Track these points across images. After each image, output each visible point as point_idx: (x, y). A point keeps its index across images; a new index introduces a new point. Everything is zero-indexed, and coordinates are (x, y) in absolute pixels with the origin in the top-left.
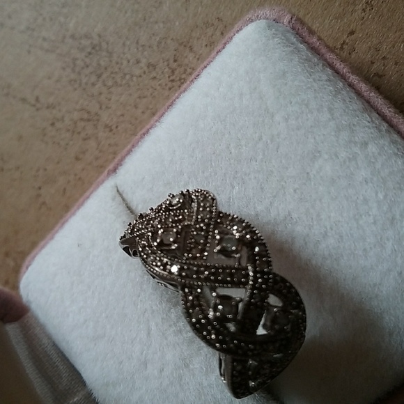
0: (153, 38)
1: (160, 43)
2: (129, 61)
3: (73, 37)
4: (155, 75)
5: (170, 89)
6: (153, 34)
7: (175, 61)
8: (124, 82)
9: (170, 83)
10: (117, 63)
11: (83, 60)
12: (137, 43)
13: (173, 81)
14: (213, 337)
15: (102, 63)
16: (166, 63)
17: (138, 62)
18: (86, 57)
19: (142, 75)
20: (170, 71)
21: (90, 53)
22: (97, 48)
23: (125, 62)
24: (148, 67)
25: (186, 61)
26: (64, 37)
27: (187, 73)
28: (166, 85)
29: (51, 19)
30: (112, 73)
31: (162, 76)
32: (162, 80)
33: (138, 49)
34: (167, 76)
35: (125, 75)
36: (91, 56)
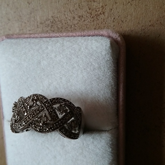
0: (76, 5)
1: (79, 6)
2: (70, 20)
3: (41, 23)
4: (84, 19)
5: (93, 21)
6: (75, 4)
7: (90, 9)
8: (72, 29)
9: (92, 19)
10: (66, 23)
11: (50, 30)
12: (70, 11)
13: (93, 17)
14: (47, 129)
15: (59, 27)
16: (86, 12)
17: (74, 18)
18: (51, 28)
19: (79, 22)
20: (90, 14)
21: (52, 26)
22: (54, 22)
23: (69, 21)
24: (79, 18)
25: (94, 7)
26: (38, 25)
27: (97, 11)
28: (91, 21)
29: (28, 21)
30: (65, 28)
31: (87, 18)
32: (88, 20)
33: (71, 13)
34: (89, 17)
35: (71, 26)
36: (53, 26)
